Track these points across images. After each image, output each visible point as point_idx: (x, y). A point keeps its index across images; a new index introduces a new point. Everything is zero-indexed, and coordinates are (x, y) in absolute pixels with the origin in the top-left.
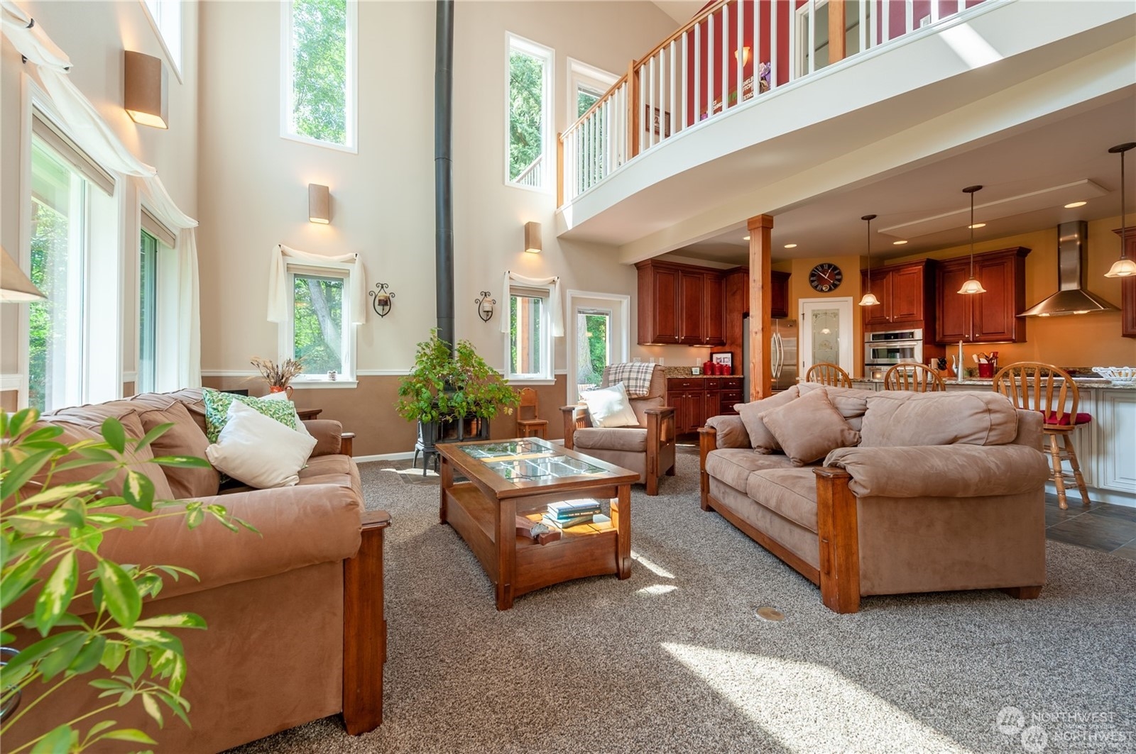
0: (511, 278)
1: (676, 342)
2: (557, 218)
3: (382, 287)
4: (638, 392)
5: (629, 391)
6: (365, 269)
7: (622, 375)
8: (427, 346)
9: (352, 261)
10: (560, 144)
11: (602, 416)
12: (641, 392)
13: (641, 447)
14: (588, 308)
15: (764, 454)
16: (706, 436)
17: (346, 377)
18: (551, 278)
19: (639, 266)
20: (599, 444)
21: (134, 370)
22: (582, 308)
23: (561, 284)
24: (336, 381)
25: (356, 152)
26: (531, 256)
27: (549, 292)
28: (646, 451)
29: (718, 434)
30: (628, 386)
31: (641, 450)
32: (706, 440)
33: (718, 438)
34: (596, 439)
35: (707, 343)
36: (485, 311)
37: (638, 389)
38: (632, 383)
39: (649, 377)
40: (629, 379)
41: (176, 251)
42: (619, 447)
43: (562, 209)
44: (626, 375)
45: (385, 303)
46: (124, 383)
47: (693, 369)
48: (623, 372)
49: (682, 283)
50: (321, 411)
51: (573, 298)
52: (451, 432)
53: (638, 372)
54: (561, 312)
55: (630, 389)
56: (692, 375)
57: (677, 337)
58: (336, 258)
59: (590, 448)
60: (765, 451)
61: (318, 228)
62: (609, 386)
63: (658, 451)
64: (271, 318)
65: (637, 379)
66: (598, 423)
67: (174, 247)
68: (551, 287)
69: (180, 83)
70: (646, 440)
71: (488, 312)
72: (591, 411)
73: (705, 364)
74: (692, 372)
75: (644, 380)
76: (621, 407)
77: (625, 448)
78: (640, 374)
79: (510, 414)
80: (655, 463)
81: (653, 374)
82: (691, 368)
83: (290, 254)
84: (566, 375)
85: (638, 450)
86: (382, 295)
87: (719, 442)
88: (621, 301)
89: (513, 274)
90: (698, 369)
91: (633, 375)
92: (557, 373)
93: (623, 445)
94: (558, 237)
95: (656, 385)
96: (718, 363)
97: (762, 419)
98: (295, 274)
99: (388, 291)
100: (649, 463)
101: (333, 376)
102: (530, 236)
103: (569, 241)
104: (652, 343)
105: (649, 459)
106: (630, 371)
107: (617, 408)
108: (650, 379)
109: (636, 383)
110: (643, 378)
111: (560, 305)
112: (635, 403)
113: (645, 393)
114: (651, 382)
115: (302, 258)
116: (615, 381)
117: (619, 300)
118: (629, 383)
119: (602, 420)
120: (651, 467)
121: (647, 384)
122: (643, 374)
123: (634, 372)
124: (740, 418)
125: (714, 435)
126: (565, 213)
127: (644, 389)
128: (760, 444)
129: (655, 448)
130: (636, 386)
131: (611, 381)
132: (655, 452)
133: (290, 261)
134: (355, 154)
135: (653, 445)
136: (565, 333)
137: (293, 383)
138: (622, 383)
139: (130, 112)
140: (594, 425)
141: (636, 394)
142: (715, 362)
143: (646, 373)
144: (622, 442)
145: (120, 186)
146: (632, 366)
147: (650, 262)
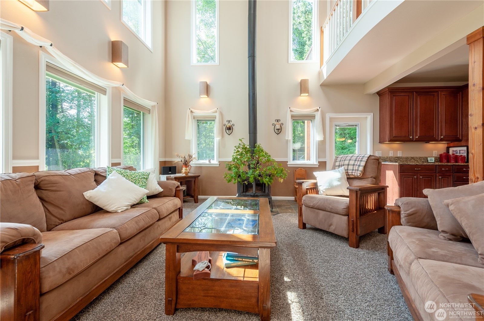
0: (291, 111)
1: (411, 141)
2: (320, 74)
3: (229, 122)
4: (354, 174)
5: (348, 172)
6: (221, 114)
7: (344, 162)
8: (239, 147)
9: (216, 112)
10: (322, 32)
11: (324, 188)
12: (356, 174)
13: (344, 212)
14: (343, 123)
15: (450, 240)
16: (390, 212)
17: (215, 162)
18: (316, 108)
19: (380, 94)
20: (316, 206)
21: (120, 158)
22: (337, 123)
23: (322, 112)
24: (211, 163)
25: (219, 64)
26: (304, 98)
27: (315, 116)
28: (348, 215)
29: (402, 212)
30: (347, 169)
31: (344, 214)
32: (390, 216)
33: (402, 216)
34: (314, 202)
35: (442, 140)
36: (276, 129)
37: (354, 172)
38: (350, 167)
39: (363, 164)
40: (348, 165)
41: (150, 115)
42: (329, 210)
43: (322, 69)
44: (347, 162)
45: (229, 129)
46: (112, 163)
47: (429, 159)
48: (345, 160)
49: (416, 100)
50: (200, 176)
51: (331, 119)
52: (249, 189)
53: (355, 160)
54: (321, 127)
55: (349, 171)
56: (428, 162)
57: (411, 137)
58: (210, 111)
59: (312, 208)
60: (451, 237)
61: (204, 99)
62: (335, 169)
63: (358, 217)
64: (186, 138)
65: (354, 165)
66: (322, 192)
67: (149, 113)
68: (316, 113)
69: (152, 53)
70: (348, 208)
71: (278, 129)
72: (319, 185)
73: (441, 155)
74: (428, 160)
75: (359, 166)
76: (339, 183)
77: (333, 211)
78: (357, 162)
79: (282, 182)
80: (355, 225)
81: (366, 162)
82: (427, 158)
83: (194, 112)
84: (326, 162)
85: (342, 213)
86: (228, 125)
87: (403, 220)
88: (366, 117)
89: (292, 109)
90: (433, 159)
91: (352, 162)
92: (320, 161)
93: (332, 209)
94: (320, 85)
95: (369, 169)
96: (453, 154)
97: (448, 206)
98: (197, 120)
99: (231, 123)
100: (350, 224)
101: (210, 161)
102: (303, 87)
103: (326, 86)
104: (389, 141)
105: (350, 221)
106: (350, 160)
107: (336, 183)
108: (364, 165)
109: (353, 167)
110: (358, 164)
111: (321, 123)
112: (351, 181)
113: (359, 174)
114: (365, 167)
115: (199, 113)
116: (339, 166)
117: (366, 116)
118: (348, 167)
119: (324, 190)
120: (352, 227)
121: (361, 168)
122: (359, 162)
123: (353, 160)
124: (428, 201)
125: (399, 213)
126: (323, 70)
127: (358, 172)
128: (445, 229)
129: (354, 214)
130: (353, 170)
131: (337, 166)
132: (355, 217)
133: (194, 114)
134: (218, 65)
135: (353, 211)
136: (325, 138)
137: (191, 164)
138: (343, 167)
139: (114, 63)
140: (319, 193)
141: (353, 175)
142: (451, 153)
143: (361, 161)
144: (331, 207)
145: (109, 91)
146: (352, 156)
147: (387, 90)
